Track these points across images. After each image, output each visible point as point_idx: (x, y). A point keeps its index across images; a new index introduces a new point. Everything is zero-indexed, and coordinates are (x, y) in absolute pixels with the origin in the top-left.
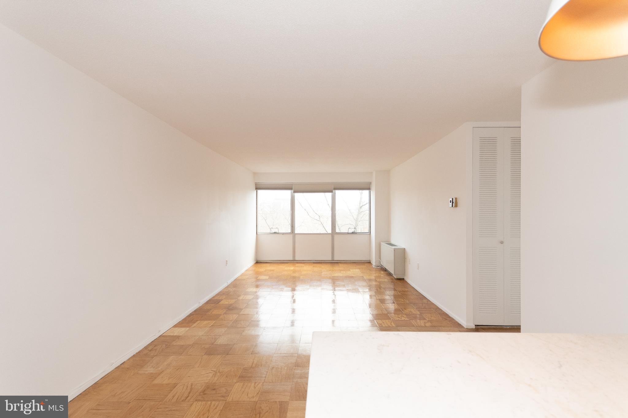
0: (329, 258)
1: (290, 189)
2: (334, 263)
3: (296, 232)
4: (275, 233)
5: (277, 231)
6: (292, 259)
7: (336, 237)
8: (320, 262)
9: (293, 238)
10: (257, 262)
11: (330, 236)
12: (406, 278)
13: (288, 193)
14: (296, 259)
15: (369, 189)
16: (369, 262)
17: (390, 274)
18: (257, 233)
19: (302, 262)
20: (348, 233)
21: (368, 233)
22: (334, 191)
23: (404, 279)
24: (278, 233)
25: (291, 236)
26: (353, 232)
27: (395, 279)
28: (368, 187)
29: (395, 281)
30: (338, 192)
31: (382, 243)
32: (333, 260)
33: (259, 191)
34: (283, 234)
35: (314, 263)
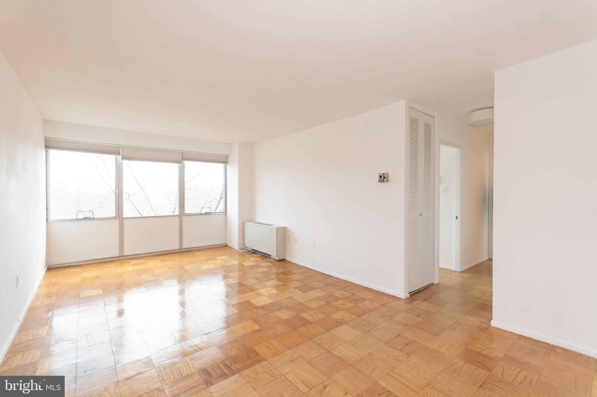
0: (177, 247)
1: (116, 153)
2: (182, 252)
3: (125, 215)
4: (86, 218)
5: (90, 215)
6: (118, 255)
7: (185, 219)
8: (164, 253)
9: (120, 225)
10: (50, 269)
11: (177, 218)
12: (287, 258)
13: (111, 159)
14: (125, 254)
15: (226, 162)
16: (226, 246)
17: (265, 256)
18: (47, 220)
19: (137, 256)
20: (201, 214)
21: (224, 212)
22: (183, 162)
23: (285, 259)
24: (93, 219)
25: (117, 222)
26: (206, 213)
27: (276, 260)
28: (225, 160)
29: (277, 263)
30: (187, 163)
31: (246, 223)
32: (181, 248)
33: (52, 152)
34: (102, 219)
35: (156, 255)
